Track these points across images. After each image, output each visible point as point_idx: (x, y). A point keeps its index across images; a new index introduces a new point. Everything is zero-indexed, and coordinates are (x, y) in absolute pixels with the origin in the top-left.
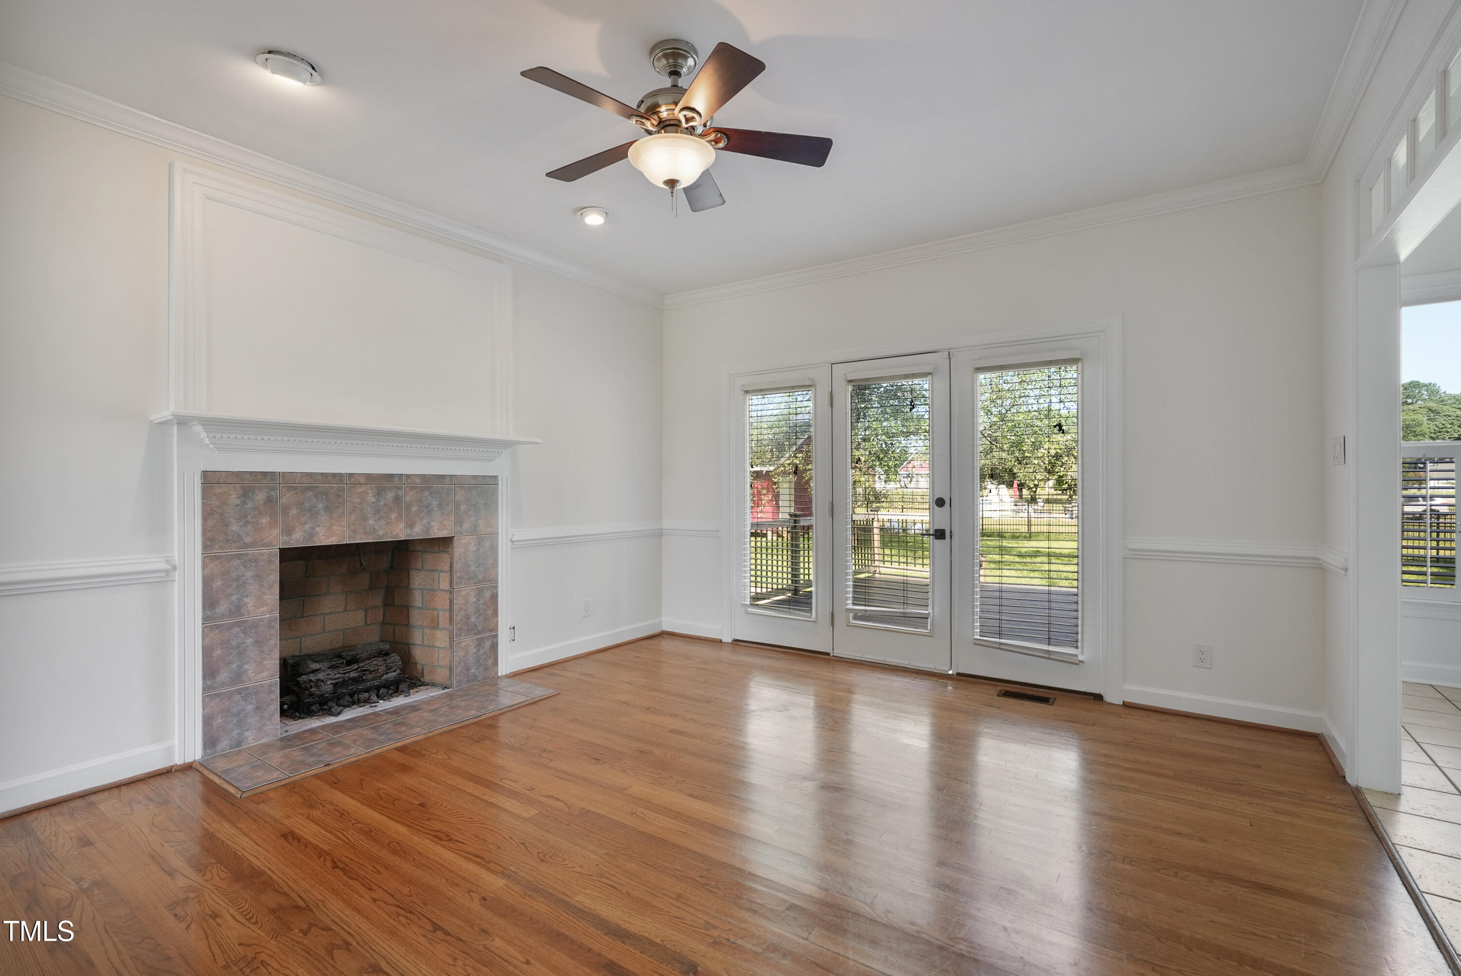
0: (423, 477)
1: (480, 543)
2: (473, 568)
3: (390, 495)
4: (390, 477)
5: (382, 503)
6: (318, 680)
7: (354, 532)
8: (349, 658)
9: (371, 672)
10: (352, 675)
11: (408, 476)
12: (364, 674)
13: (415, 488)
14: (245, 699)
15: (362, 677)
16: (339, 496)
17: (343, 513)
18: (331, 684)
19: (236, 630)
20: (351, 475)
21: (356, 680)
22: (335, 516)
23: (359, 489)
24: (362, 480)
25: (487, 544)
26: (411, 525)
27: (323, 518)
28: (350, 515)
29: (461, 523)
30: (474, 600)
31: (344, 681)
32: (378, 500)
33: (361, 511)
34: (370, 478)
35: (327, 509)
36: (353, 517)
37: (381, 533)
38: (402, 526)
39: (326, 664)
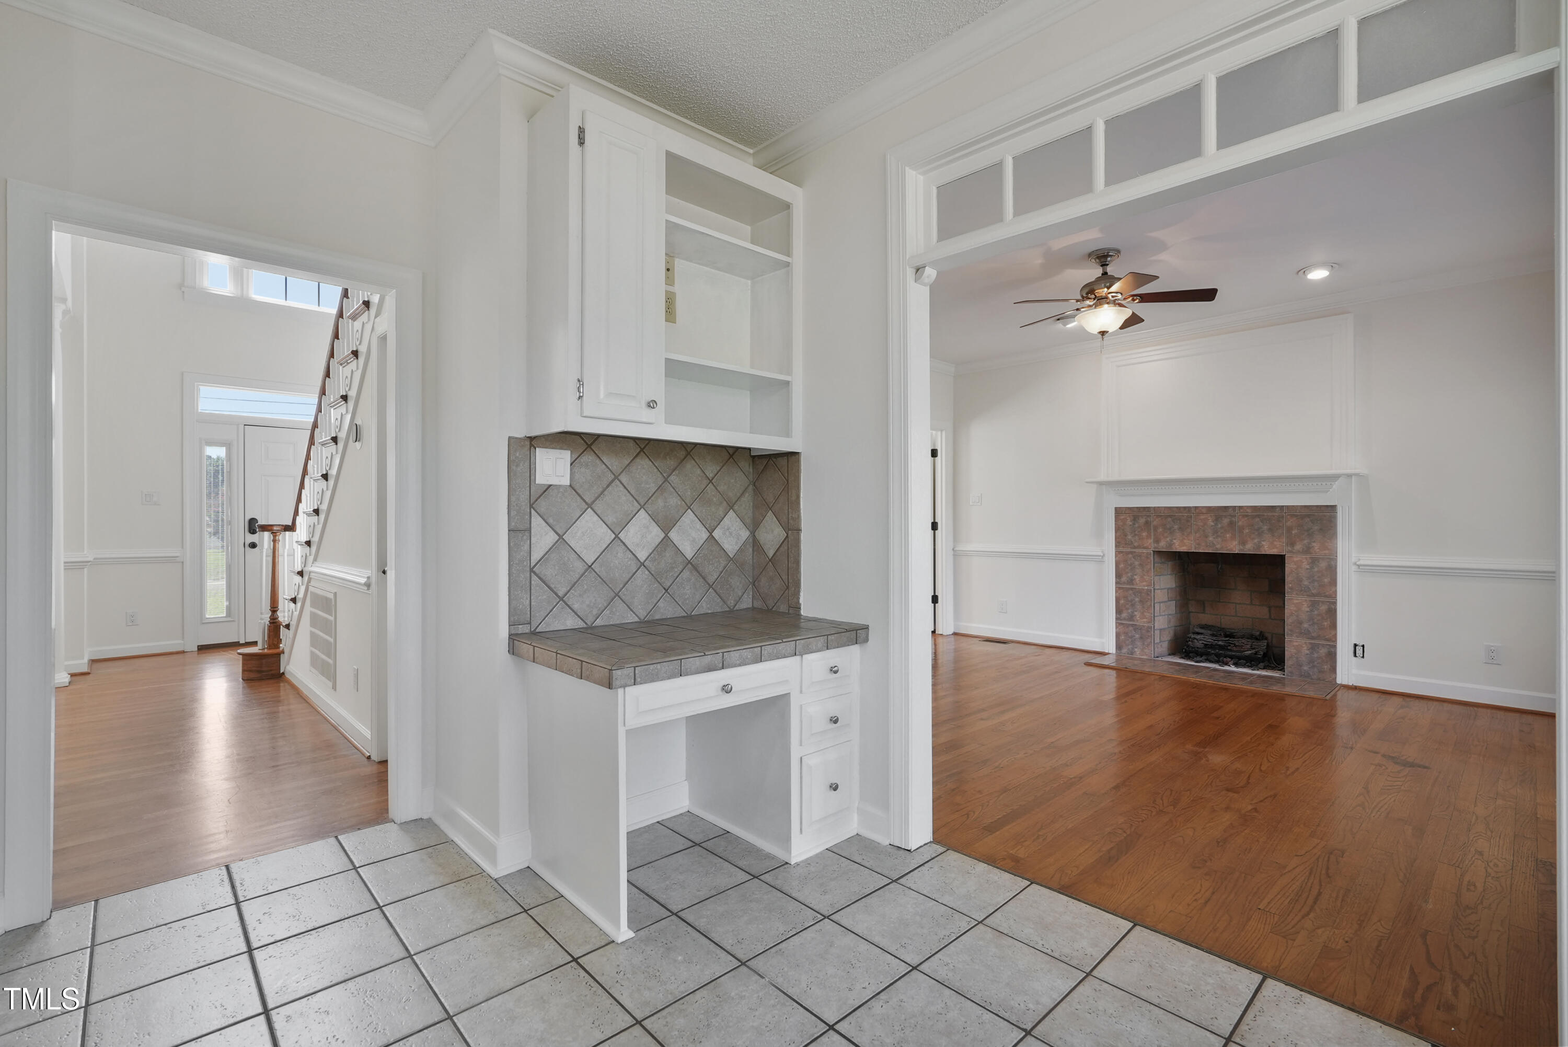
0: (1255, 508)
1: (1314, 561)
2: (1306, 583)
3: (1226, 521)
4: (1226, 508)
5: (1220, 526)
6: (1195, 638)
7: (1199, 544)
8: (1228, 633)
9: (1235, 646)
10: (1220, 643)
11: (1240, 507)
12: (1230, 646)
13: (1247, 516)
14: (1135, 630)
15: (1227, 647)
16: (1188, 521)
17: (1191, 532)
18: (1202, 643)
19: (1131, 592)
20: (1196, 508)
21: (1221, 647)
22: (1186, 534)
23: (1202, 517)
24: (1204, 511)
25: (1323, 565)
26: (1243, 543)
27: (1178, 534)
28: (1196, 533)
29: (1292, 544)
30: (1308, 609)
31: (1212, 644)
32: (1216, 524)
33: (1204, 531)
34: (1210, 509)
35: (1180, 529)
36: (1198, 535)
37: (1218, 546)
38: (1235, 543)
39: (1210, 632)
